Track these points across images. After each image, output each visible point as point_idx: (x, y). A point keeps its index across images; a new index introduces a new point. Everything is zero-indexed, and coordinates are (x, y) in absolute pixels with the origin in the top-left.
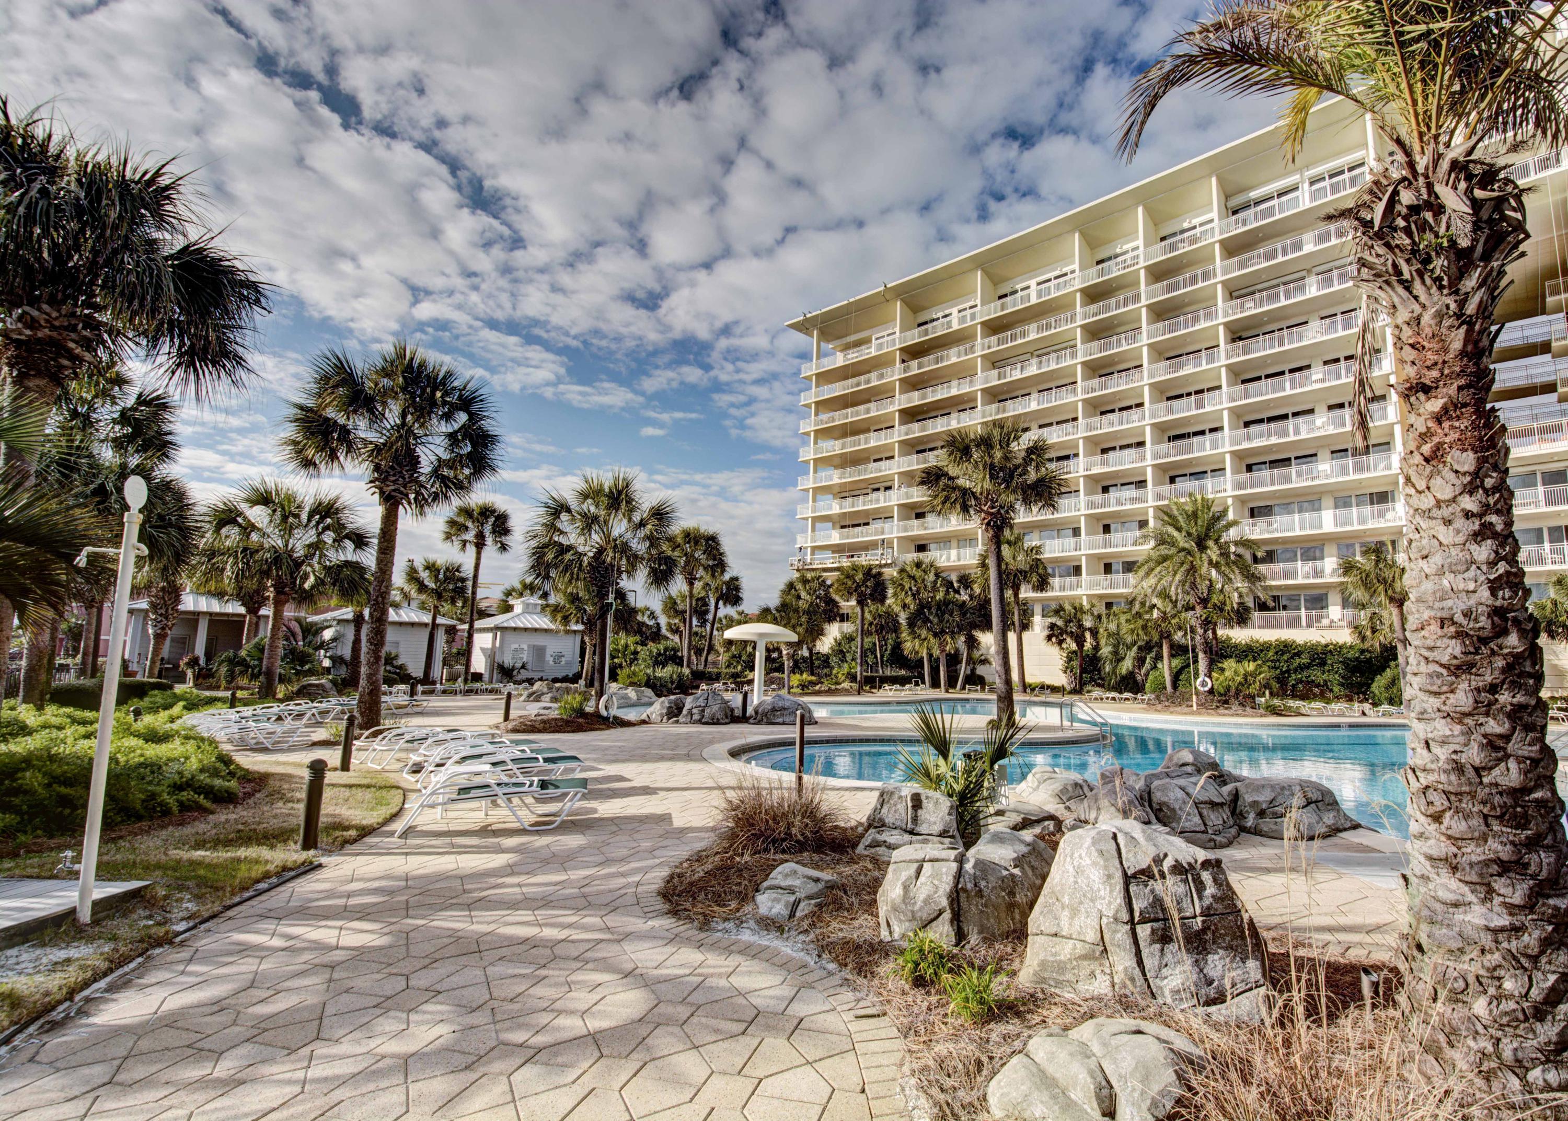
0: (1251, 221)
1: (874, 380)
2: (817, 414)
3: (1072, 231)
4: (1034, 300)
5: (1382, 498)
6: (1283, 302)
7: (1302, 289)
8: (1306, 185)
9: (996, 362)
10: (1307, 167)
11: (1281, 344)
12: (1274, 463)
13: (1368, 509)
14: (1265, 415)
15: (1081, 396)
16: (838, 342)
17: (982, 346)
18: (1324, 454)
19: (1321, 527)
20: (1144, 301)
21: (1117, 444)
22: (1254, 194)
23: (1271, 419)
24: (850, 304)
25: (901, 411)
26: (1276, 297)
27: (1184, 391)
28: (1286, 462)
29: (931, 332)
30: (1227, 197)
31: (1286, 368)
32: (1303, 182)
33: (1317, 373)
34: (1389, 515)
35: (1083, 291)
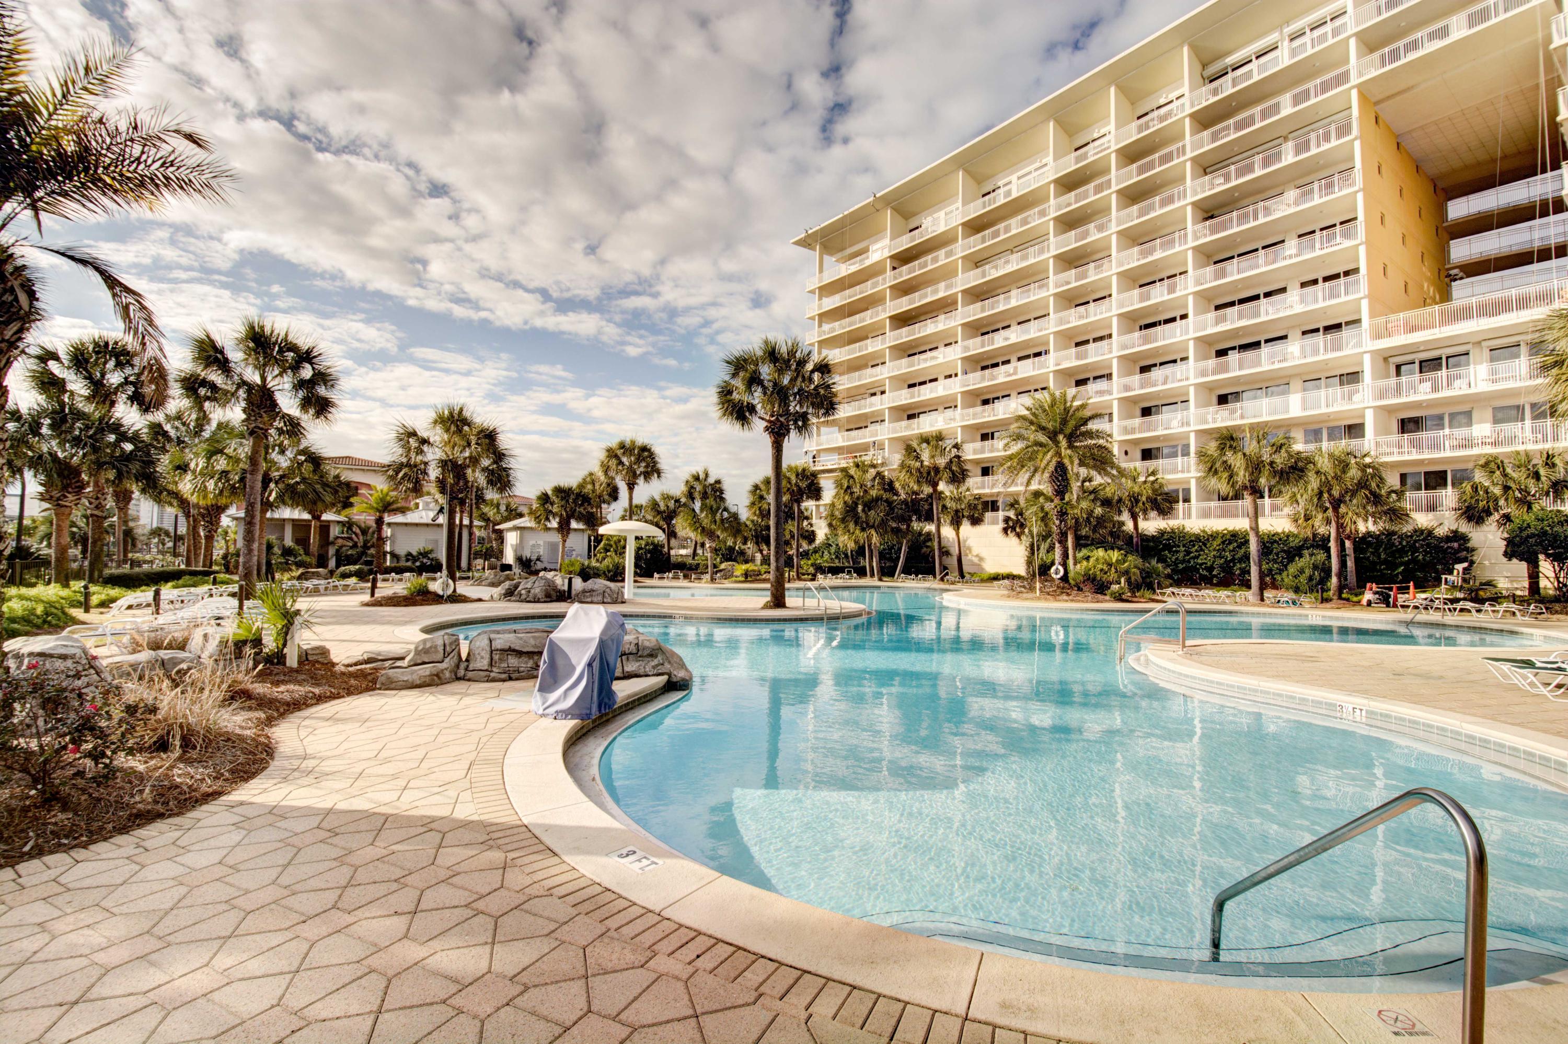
0: (1228, 87)
1: (867, 289)
2: (820, 326)
3: (1047, 120)
4: (1015, 195)
5: (1352, 377)
6: (1258, 172)
7: (1278, 157)
8: (1286, 43)
9: (977, 261)
10: (1288, 23)
11: (1256, 218)
12: (1244, 347)
13: (1338, 390)
14: (1236, 298)
15: (1052, 290)
16: (839, 255)
17: (963, 247)
18: (1295, 335)
19: (1287, 412)
20: (1114, 187)
21: (1090, 337)
22: (1231, 60)
23: (1242, 301)
24: (845, 217)
25: (891, 318)
26: (1250, 169)
27: (1156, 278)
28: (1256, 345)
29: (918, 238)
30: (1204, 66)
31: (1259, 245)
32: (1282, 40)
33: (1291, 246)
34: (1356, 398)
35: (1057, 181)
